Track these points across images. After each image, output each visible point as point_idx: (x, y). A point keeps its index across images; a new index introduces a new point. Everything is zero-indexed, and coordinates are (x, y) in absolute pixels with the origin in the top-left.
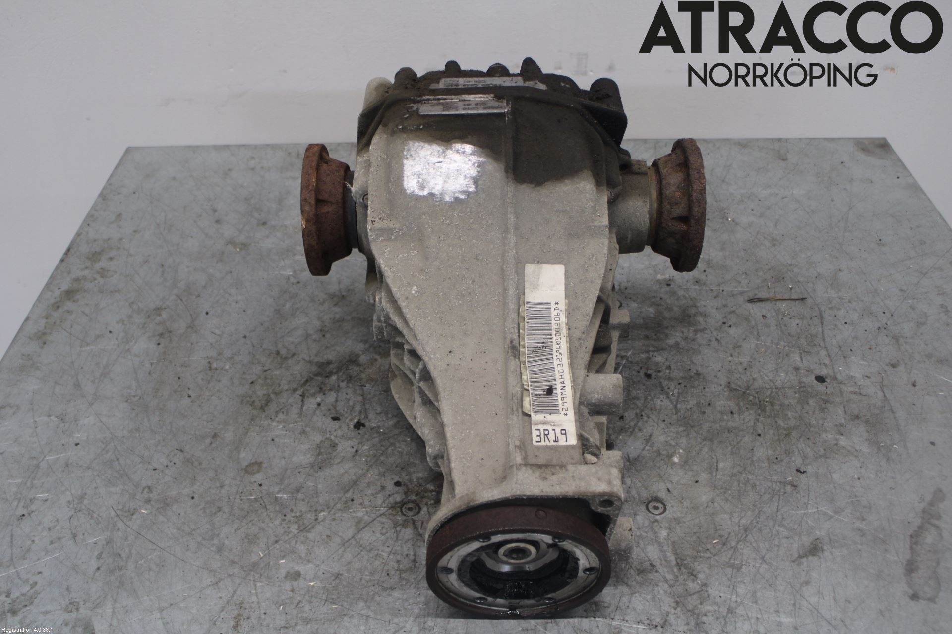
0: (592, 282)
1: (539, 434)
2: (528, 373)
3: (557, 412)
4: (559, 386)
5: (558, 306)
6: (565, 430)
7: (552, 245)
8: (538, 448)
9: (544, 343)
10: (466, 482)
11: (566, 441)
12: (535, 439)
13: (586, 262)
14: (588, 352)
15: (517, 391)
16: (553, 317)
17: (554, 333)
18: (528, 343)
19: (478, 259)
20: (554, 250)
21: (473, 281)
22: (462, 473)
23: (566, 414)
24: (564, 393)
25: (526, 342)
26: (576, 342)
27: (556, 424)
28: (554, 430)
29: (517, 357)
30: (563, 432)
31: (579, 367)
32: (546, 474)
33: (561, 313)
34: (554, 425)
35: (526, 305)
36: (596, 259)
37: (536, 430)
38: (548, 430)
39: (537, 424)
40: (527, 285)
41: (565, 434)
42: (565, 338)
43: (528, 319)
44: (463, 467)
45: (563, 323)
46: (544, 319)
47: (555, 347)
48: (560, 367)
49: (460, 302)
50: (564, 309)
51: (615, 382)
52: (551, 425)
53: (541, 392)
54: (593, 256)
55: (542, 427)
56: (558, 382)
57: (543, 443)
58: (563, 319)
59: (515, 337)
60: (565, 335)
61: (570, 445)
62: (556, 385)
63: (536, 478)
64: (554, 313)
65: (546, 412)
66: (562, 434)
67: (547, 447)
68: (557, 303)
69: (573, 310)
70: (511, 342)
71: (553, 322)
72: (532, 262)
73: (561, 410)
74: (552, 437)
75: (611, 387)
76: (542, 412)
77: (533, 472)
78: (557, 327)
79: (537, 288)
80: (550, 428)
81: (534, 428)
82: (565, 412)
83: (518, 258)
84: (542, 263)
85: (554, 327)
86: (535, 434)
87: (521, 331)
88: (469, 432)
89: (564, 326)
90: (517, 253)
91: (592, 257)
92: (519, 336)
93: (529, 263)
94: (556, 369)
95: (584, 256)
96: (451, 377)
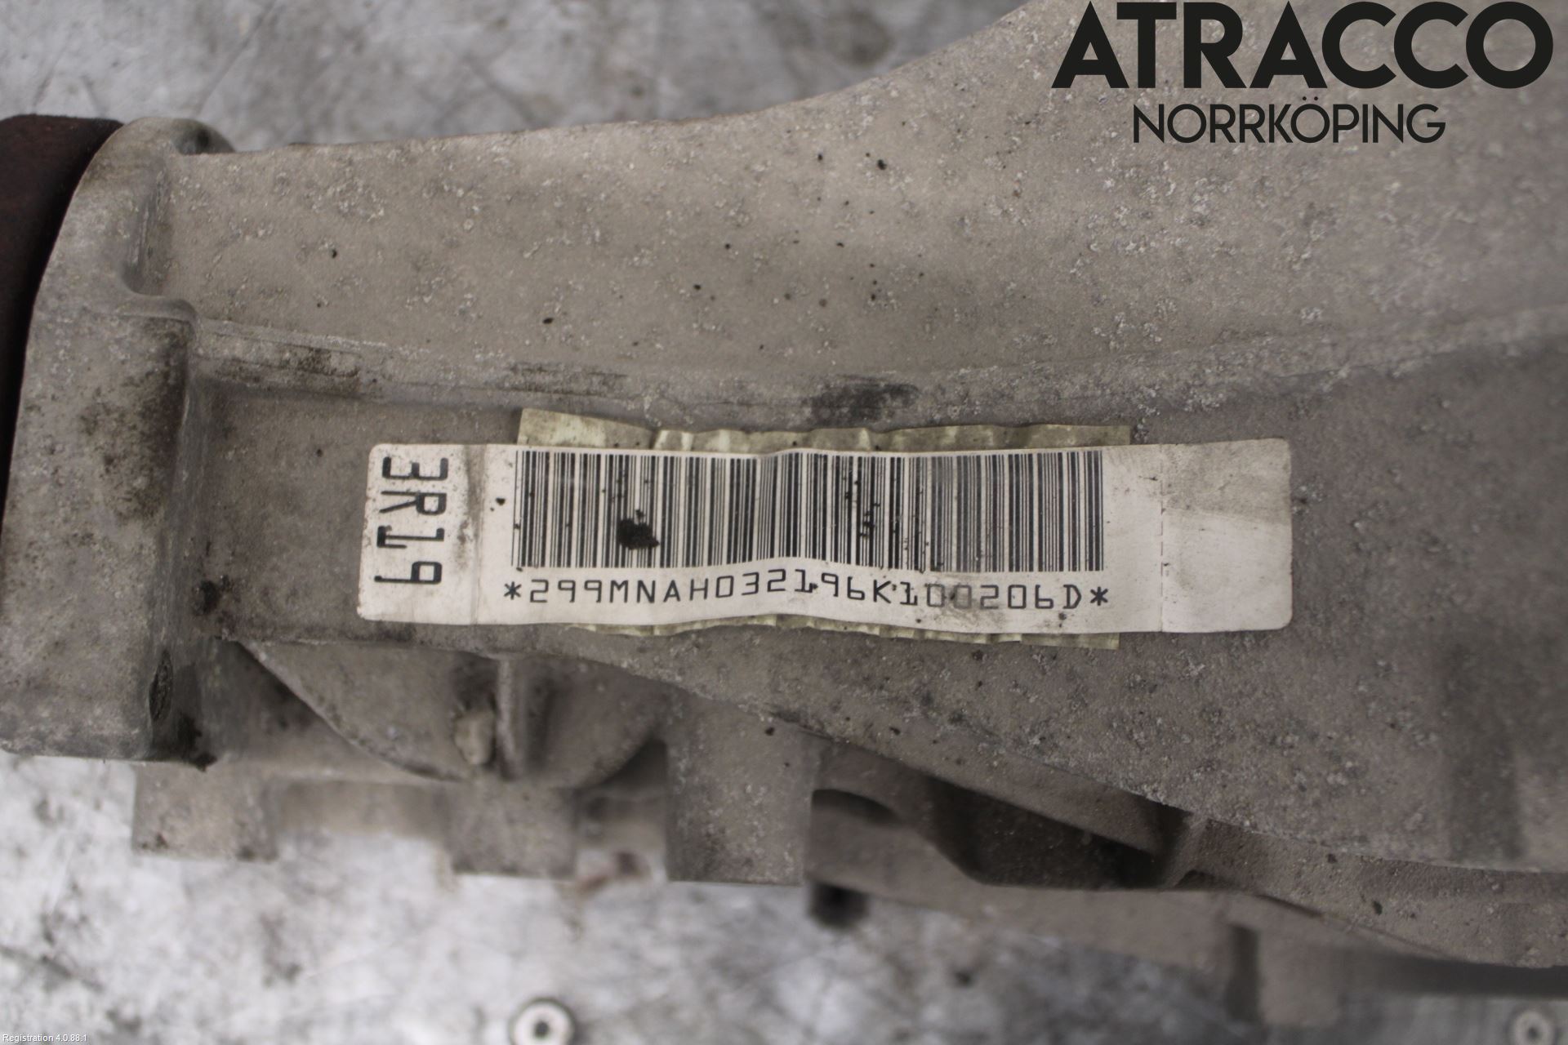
0: (1209, 765)
1: (422, 473)
2: (744, 457)
3: (527, 558)
4: (658, 576)
5: (1086, 606)
6: (437, 578)
7: (1392, 560)
8: (360, 466)
9: (895, 531)
10: (239, 189)
11: (378, 579)
12: (404, 456)
13: (1314, 737)
14: (872, 738)
15: (636, 398)
16: (1030, 579)
17: (948, 580)
18: (896, 464)
19: (1306, 223)
20: (1367, 573)
21: (1203, 222)
22: (283, 181)
23: (513, 591)
24: (619, 594)
25: (905, 456)
26: (913, 682)
27: (470, 546)
28: (440, 535)
29: (825, 413)
30: (427, 573)
31: (783, 687)
32: (115, 434)
33: (1052, 615)
34: (462, 539)
35: (1081, 452)
36: (1332, 792)
37: (444, 465)
38: (441, 508)
39: (469, 466)
40: (1184, 454)
41: (415, 578)
42: (912, 624)
43: (1015, 461)
44: (310, 185)
45: (999, 620)
46: (1015, 536)
47: (865, 577)
48: (741, 585)
49: (1109, 183)
50: (1070, 628)
51: (732, 846)
52: (464, 525)
53: (637, 501)
54: (1352, 774)
55: (455, 487)
56: (681, 575)
57: (375, 480)
58: (1019, 623)
59: (922, 407)
60: (930, 625)
61: (356, 591)
62: (666, 562)
63: (98, 392)
64: (1051, 583)
65: (528, 512)
66: (416, 567)
67: (359, 496)
68: (1099, 596)
69: (1071, 676)
70: (898, 391)
71: (1004, 578)
72: (1302, 471)
73: (541, 573)
74: (406, 522)
75: (711, 829)
76: (529, 494)
77: (130, 382)
78: (978, 594)
79: (1175, 501)
80: (451, 520)
81: (453, 452)
82: (525, 591)
83: (1318, 399)
84: (1298, 521)
85: (978, 581)
86: (428, 456)
87: (952, 432)
88: (471, 215)
89: (981, 626)
90: (1340, 388)
91: (1343, 770)
92: (932, 424)
93: (1298, 462)
94: (739, 569)
95: (1349, 732)
96: (759, 168)
